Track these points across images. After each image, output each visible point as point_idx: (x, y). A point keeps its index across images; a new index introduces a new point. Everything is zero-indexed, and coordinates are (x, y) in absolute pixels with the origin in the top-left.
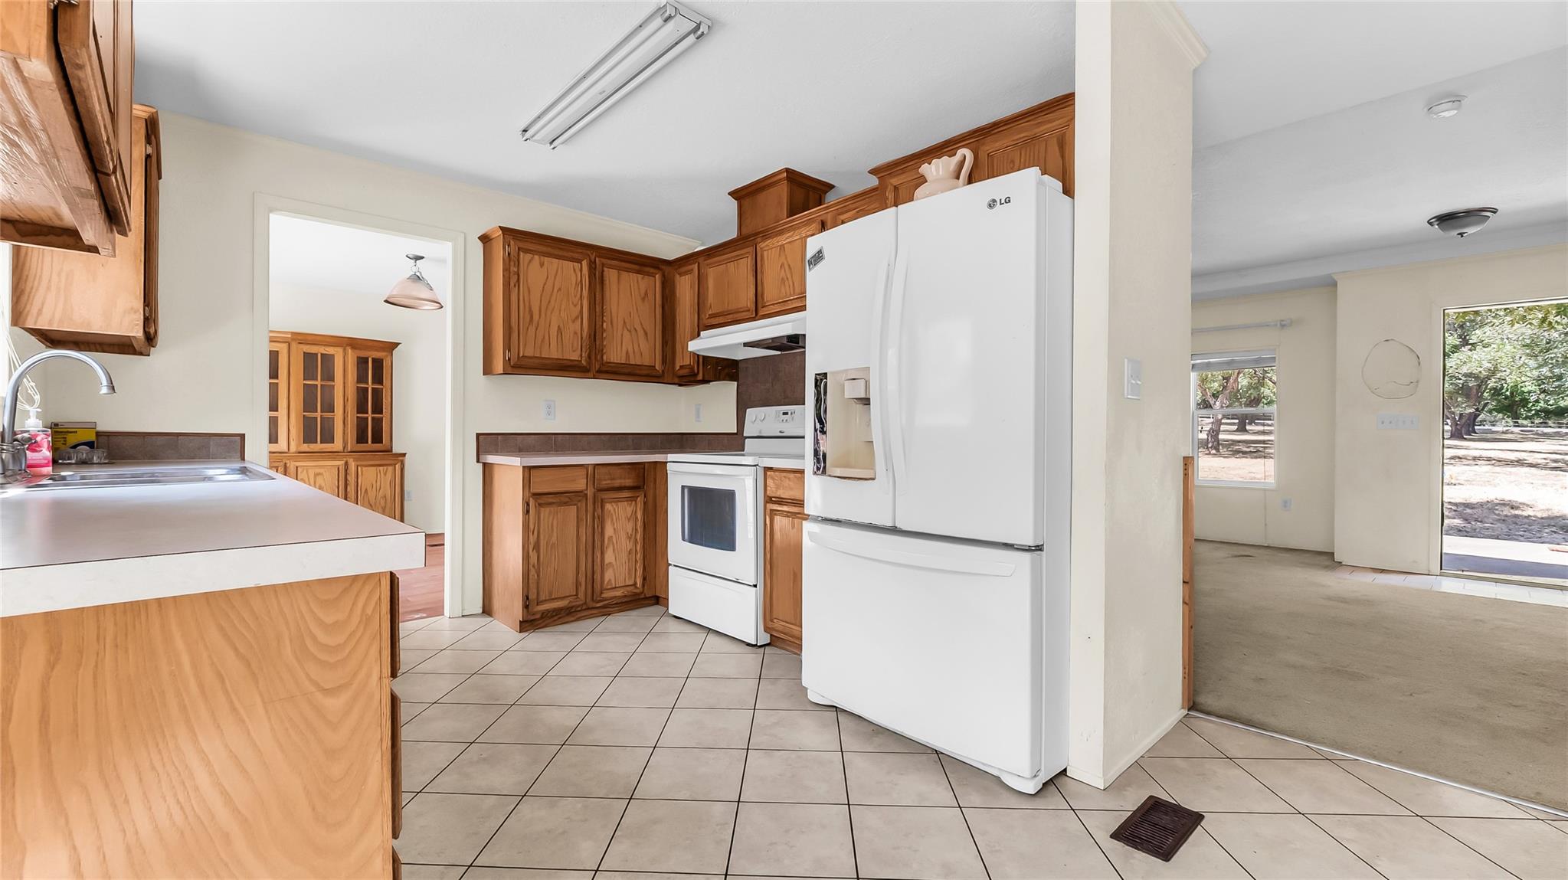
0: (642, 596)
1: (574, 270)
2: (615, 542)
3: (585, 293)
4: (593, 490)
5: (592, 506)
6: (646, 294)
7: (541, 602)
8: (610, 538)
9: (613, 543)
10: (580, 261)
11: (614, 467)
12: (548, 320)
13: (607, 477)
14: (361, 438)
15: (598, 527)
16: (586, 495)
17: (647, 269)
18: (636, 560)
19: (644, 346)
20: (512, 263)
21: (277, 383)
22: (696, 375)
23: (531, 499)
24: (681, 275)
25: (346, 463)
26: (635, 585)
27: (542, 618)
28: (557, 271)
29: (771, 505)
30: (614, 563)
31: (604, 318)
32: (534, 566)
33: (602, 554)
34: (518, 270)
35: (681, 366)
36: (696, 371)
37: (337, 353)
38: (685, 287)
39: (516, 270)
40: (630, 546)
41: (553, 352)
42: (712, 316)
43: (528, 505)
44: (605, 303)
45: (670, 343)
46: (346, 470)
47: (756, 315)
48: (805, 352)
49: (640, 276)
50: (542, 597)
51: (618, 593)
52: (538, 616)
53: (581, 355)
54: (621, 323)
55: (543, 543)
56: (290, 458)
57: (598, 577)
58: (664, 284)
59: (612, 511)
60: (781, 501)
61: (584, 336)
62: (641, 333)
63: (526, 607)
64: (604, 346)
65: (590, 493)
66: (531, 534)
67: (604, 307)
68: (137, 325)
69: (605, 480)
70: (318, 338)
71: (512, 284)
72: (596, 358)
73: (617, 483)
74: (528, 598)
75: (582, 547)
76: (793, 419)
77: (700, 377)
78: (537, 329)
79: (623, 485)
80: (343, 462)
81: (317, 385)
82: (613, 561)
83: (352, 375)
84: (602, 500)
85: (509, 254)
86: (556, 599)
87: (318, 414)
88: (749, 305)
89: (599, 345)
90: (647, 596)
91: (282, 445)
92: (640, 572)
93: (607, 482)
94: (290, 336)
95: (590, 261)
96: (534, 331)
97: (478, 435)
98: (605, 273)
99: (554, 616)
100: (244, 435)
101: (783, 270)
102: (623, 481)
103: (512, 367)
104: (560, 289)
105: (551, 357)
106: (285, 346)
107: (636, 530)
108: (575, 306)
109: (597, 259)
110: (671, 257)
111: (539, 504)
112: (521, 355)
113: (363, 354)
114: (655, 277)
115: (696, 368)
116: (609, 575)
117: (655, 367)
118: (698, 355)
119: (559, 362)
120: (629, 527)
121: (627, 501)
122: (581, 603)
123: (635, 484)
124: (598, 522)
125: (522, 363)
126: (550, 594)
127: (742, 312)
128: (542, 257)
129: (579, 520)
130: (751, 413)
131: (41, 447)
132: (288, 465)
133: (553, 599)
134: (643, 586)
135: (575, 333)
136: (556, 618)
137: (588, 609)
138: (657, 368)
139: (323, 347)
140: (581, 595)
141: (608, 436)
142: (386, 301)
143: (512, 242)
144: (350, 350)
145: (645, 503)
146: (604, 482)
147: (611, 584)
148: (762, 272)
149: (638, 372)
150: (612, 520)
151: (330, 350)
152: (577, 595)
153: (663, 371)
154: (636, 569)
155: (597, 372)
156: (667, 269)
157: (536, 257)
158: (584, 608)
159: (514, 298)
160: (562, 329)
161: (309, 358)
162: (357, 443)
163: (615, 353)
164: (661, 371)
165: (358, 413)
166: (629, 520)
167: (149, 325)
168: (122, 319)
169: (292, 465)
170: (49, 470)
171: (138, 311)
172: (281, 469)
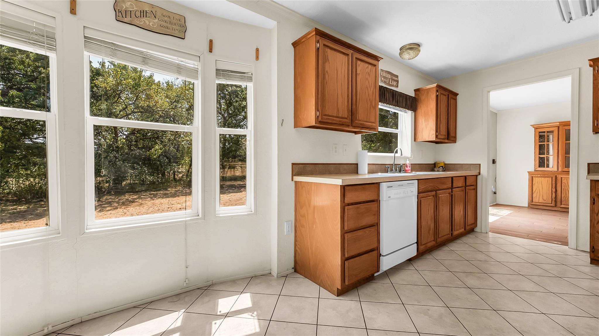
23: (596, 197)
32: (597, 232)
43: (594, 200)
56: (559, 174)
66: (596, 215)
68: (434, 137)
85: (597, 71)
91: (554, 169)
94: (558, 124)
97: (589, 164)
100: (480, 164)
106: (557, 128)
132: (557, 177)
167: (439, 137)
168: (431, 136)
169: (559, 177)
170: (410, 171)
171: (434, 134)
172: (554, 178)
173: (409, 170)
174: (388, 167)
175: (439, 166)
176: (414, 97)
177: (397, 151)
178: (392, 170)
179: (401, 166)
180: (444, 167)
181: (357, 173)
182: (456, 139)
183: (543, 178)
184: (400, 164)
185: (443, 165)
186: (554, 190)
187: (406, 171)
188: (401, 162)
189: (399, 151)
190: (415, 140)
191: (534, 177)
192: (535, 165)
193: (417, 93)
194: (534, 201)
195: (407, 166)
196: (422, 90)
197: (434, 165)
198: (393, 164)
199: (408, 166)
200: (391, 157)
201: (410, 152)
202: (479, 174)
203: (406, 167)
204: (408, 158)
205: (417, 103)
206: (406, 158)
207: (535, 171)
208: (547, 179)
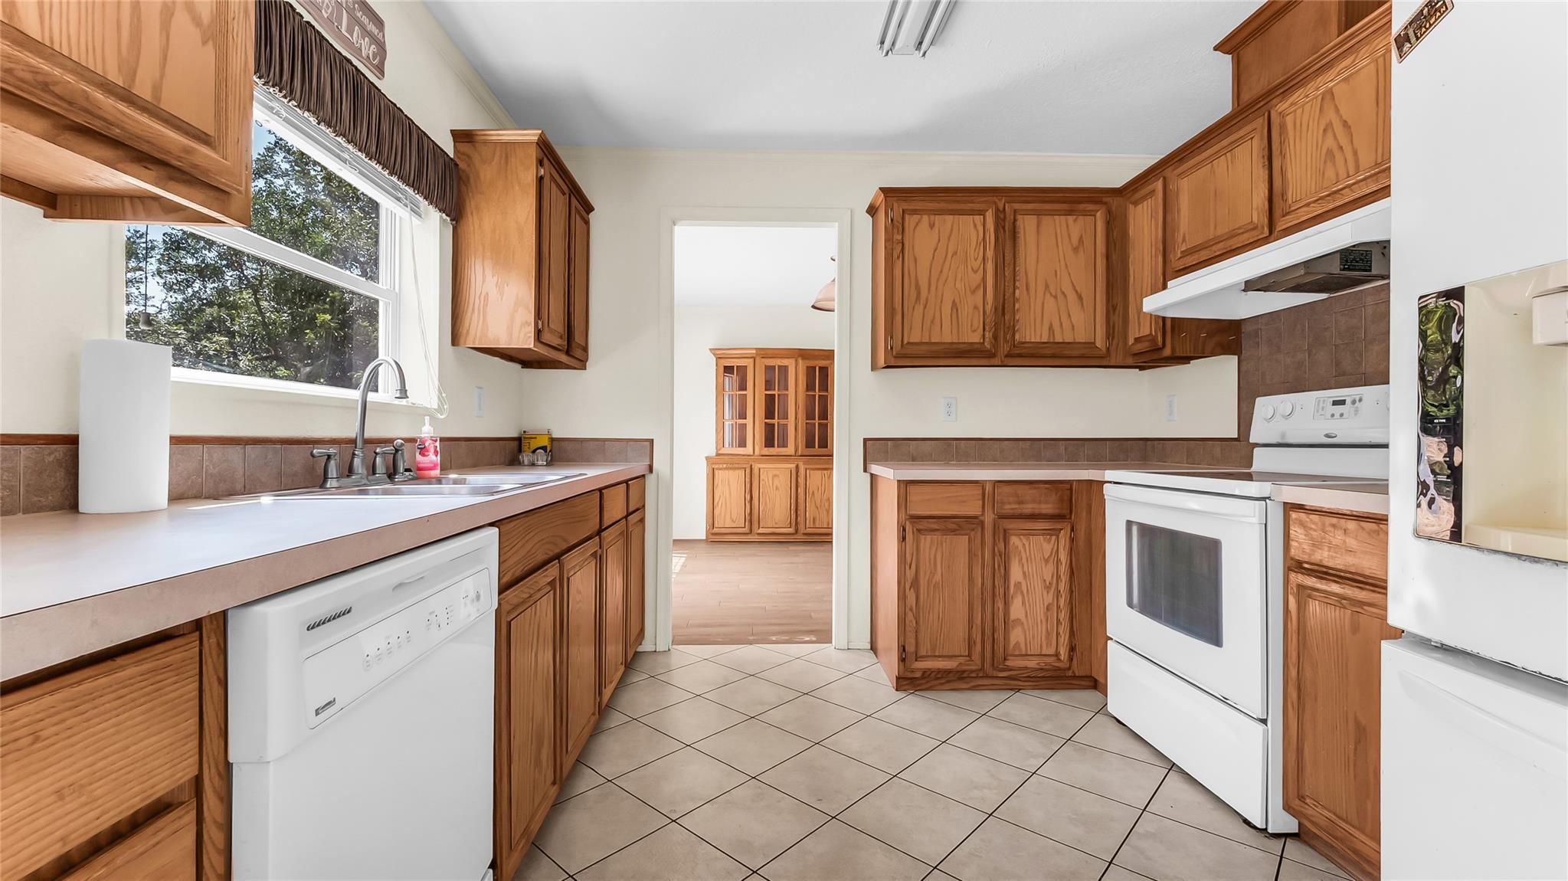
0: (1070, 673)
1: (975, 226)
2: (1025, 592)
3: (990, 253)
4: (993, 516)
5: (991, 538)
6: (1081, 240)
7: (922, 657)
8: (1018, 585)
9: (1022, 592)
10: (982, 213)
11: (1027, 487)
12: (940, 294)
13: (1011, 499)
14: (810, 444)
15: (999, 566)
16: (982, 523)
17: (1082, 207)
18: (1058, 620)
19: (1079, 317)
20: (895, 231)
21: (746, 395)
22: (1160, 349)
23: (907, 523)
24: (1136, 203)
25: (797, 467)
26: (1057, 655)
27: (923, 677)
28: (952, 230)
29: (1300, 576)
30: (1023, 619)
31: (1017, 284)
32: (911, 610)
33: (1007, 604)
34: (902, 239)
35: (1136, 339)
36: (1160, 344)
37: (790, 363)
38: (1143, 222)
39: (900, 237)
40: (1049, 598)
41: (946, 335)
42: (1186, 253)
43: (904, 530)
44: (1017, 262)
45: (1120, 308)
46: (797, 473)
47: (1271, 233)
48: (1389, 283)
49: (1070, 219)
50: (923, 652)
51: (1032, 663)
52: (918, 675)
53: (984, 336)
54: (1041, 289)
55: (923, 582)
56: (755, 461)
57: (1000, 635)
58: (1109, 224)
59: (1020, 547)
60: (1324, 573)
61: (989, 308)
62: (1072, 297)
63: (902, 660)
64: (1015, 321)
65: (989, 518)
66: (907, 567)
67: (1017, 269)
68: (529, 337)
69: (1009, 503)
70: (777, 352)
71: (895, 255)
72: (1005, 338)
73: (1028, 508)
74: (904, 650)
75: (977, 591)
76: (1356, 411)
77: (1167, 352)
78: (925, 308)
79: (1037, 512)
80: (794, 465)
81: (775, 395)
82: (1022, 616)
83: (802, 384)
84: (1005, 530)
85: (892, 220)
86: (939, 656)
87: (775, 421)
88: (1255, 220)
89: (1009, 321)
90: (1077, 674)
91: (749, 450)
92: (1064, 639)
93: (1014, 506)
94: (754, 352)
95: (998, 210)
96: (921, 310)
97: (865, 440)
98: (1018, 223)
99: (938, 678)
100: (653, 440)
101: (1330, 134)
102: (1036, 506)
103: (895, 357)
104: (955, 253)
105: (943, 341)
106: (752, 360)
107: (1058, 577)
108: (975, 272)
109: (1007, 205)
110: (1118, 182)
111: (919, 530)
112: (905, 342)
113: (812, 363)
114: (1095, 216)
115: (1160, 339)
116: (1016, 636)
117: (1094, 343)
118: (1164, 319)
119: (955, 346)
120: (1048, 572)
121: (1043, 535)
122: (974, 668)
123: (1057, 511)
124: (1002, 561)
125: (909, 351)
126: (933, 649)
127: (1243, 233)
128: (932, 217)
129: (971, 554)
130: (1264, 406)
131: (428, 451)
132: (753, 467)
133: (936, 656)
134: (1071, 659)
135: (976, 308)
136: (943, 681)
137: (987, 677)
138: (1098, 344)
139: (780, 360)
140: (976, 656)
141: (1029, 443)
142: (813, 307)
143: (895, 205)
144: (800, 361)
145: (1072, 540)
146: (1007, 506)
147: (1020, 649)
148: (1283, 155)
149: (1067, 352)
150: (1021, 559)
151: (785, 362)
152: (969, 655)
153: (1108, 349)
154: (1058, 634)
155: (1006, 356)
156: (1115, 202)
157: (925, 218)
158: (981, 675)
159: (898, 272)
160: (958, 304)
161: (769, 369)
162: (806, 447)
163: (1032, 331)
164: (1104, 350)
165: (807, 419)
166: (1047, 561)
167: (547, 337)
168: (520, 332)
169: (756, 467)
170: (436, 472)
171: (529, 325)
172: (748, 471)
173: (434, 468)
174: (329, 457)
175: (533, 447)
176: (451, 159)
177: (375, 374)
178: (351, 471)
179: (397, 451)
180: (550, 451)
181: (70, 503)
182: (588, 356)
183: (731, 472)
184: (390, 441)
185: (545, 442)
186: (748, 497)
187: (418, 475)
188: (397, 430)
189: (387, 379)
190: (455, 340)
191: (718, 469)
192: (717, 443)
193: (465, 148)
194: (716, 525)
195: (423, 451)
196: (485, 142)
197: (516, 444)
198: (353, 441)
199: (432, 450)
200: (344, 405)
201: (437, 383)
202: (651, 469)
203: (417, 454)
204: (426, 412)
205: (463, 188)
206: (418, 413)
207: (718, 455)
208: (737, 472)
